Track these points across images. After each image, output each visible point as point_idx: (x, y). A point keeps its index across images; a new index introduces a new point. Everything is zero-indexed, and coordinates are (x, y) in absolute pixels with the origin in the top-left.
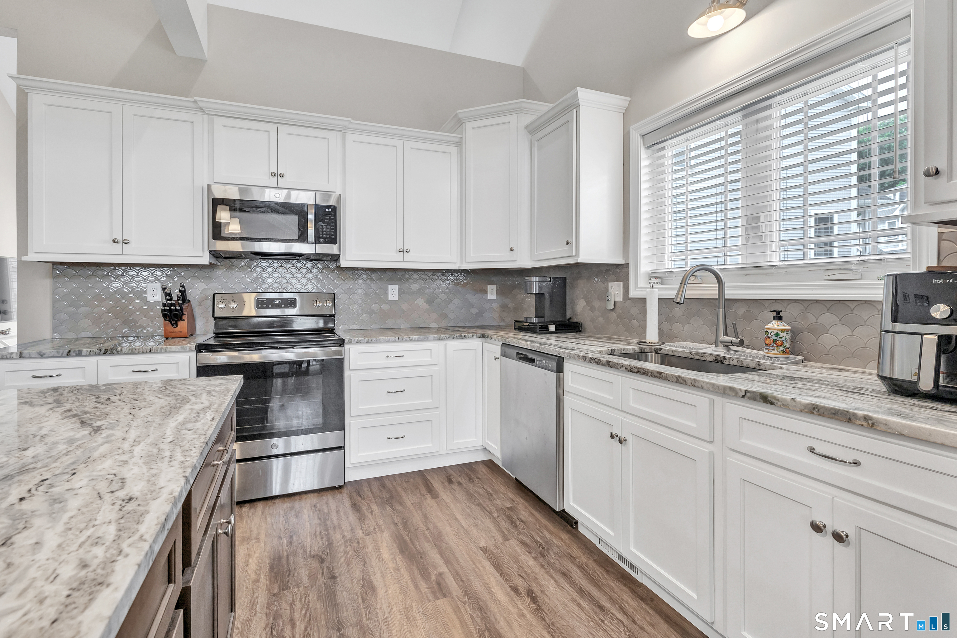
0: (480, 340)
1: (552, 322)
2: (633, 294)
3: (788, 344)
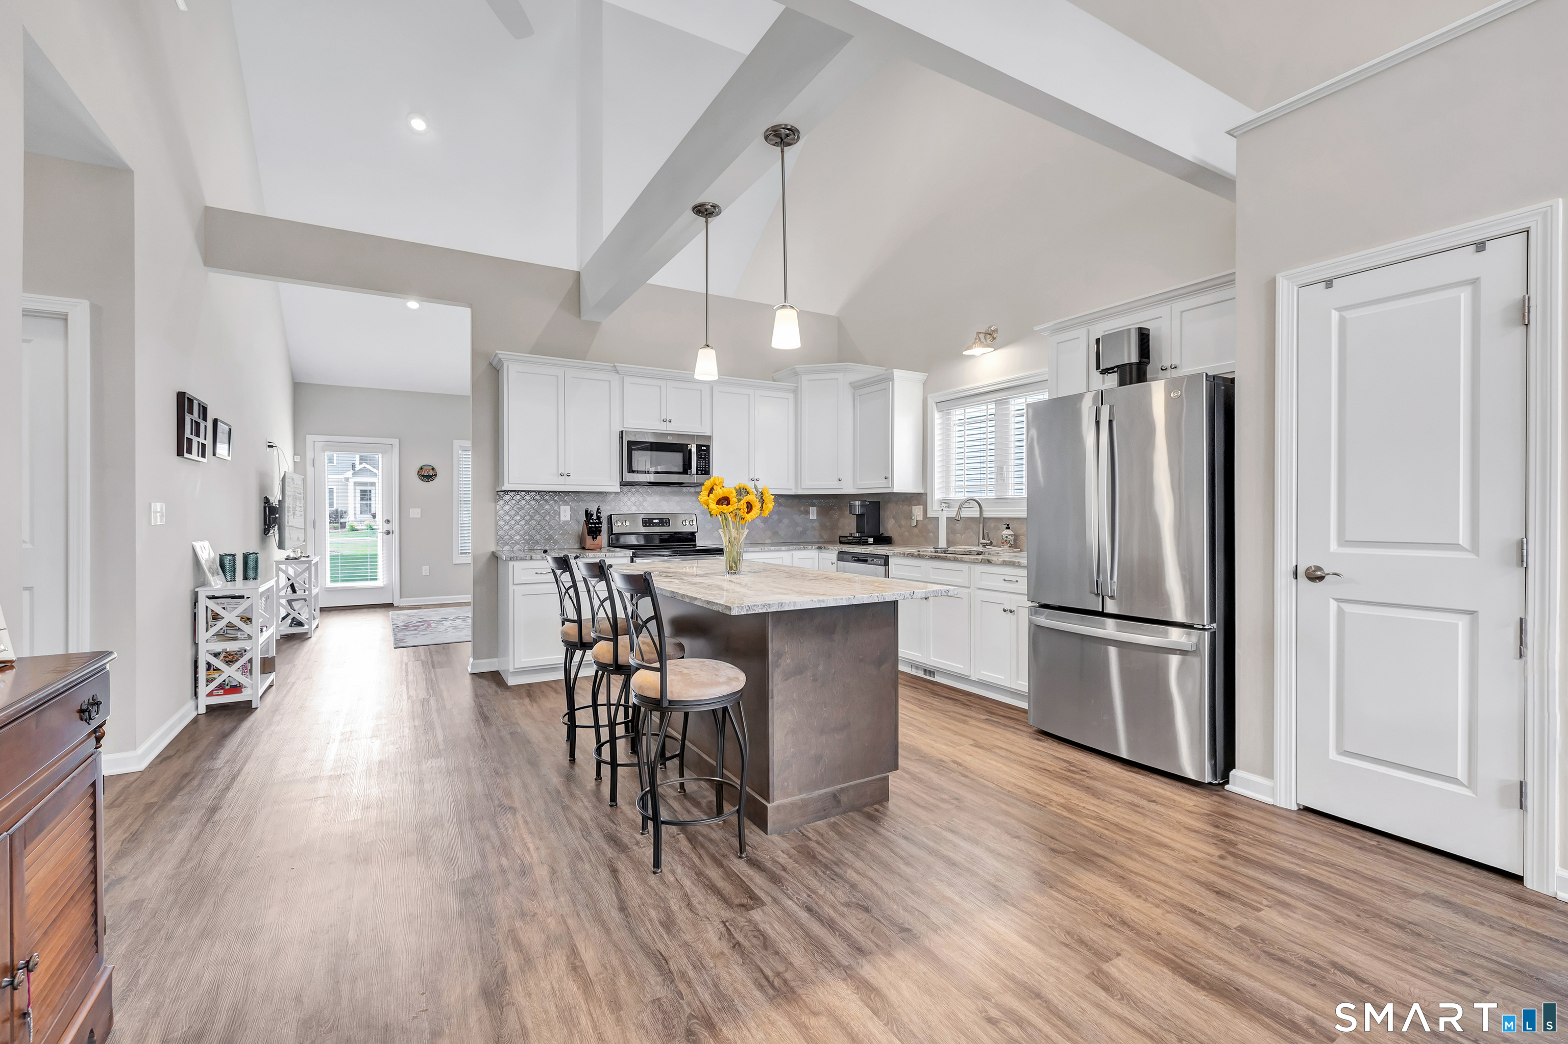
0: (816, 551)
1: (870, 537)
2: (930, 514)
3: (1012, 542)
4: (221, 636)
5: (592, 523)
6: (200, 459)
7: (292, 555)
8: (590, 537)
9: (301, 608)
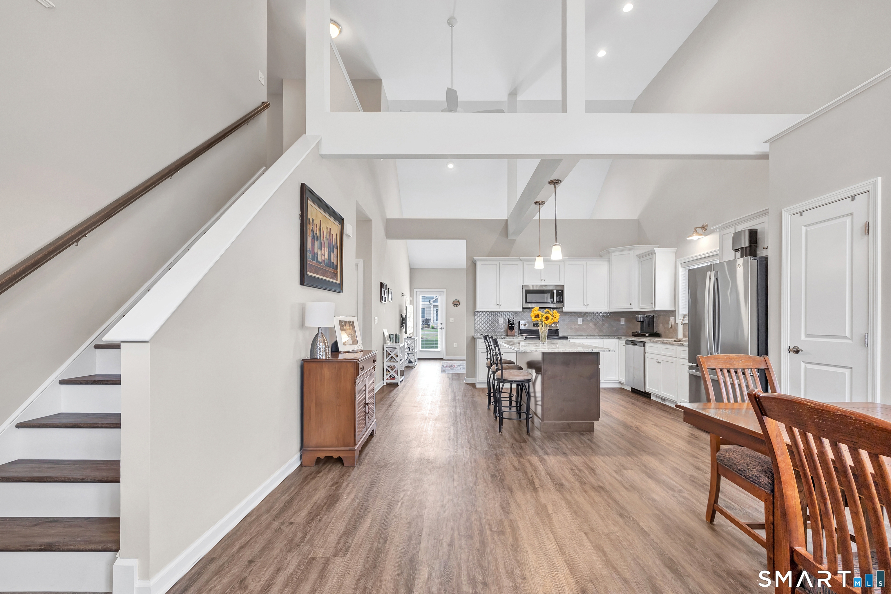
0: (617, 339)
1: (647, 333)
2: (677, 322)
4: (390, 360)
5: (510, 325)
6: (385, 302)
7: (409, 336)
8: (510, 331)
9: (412, 357)
